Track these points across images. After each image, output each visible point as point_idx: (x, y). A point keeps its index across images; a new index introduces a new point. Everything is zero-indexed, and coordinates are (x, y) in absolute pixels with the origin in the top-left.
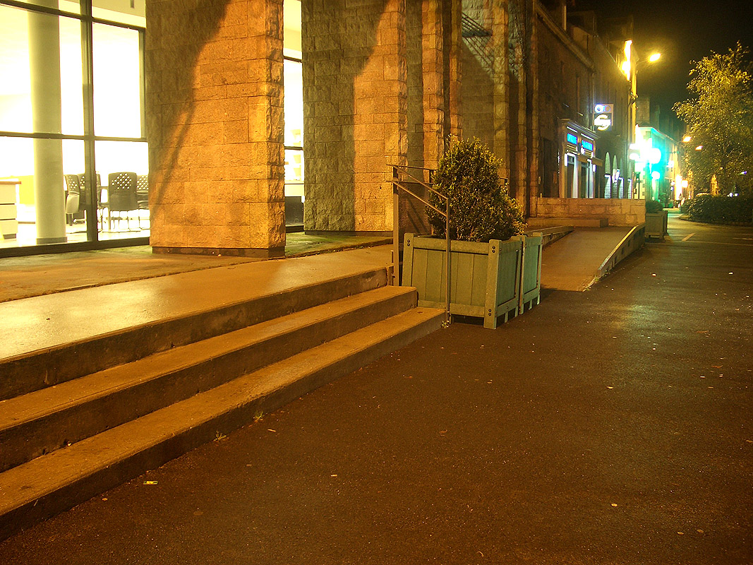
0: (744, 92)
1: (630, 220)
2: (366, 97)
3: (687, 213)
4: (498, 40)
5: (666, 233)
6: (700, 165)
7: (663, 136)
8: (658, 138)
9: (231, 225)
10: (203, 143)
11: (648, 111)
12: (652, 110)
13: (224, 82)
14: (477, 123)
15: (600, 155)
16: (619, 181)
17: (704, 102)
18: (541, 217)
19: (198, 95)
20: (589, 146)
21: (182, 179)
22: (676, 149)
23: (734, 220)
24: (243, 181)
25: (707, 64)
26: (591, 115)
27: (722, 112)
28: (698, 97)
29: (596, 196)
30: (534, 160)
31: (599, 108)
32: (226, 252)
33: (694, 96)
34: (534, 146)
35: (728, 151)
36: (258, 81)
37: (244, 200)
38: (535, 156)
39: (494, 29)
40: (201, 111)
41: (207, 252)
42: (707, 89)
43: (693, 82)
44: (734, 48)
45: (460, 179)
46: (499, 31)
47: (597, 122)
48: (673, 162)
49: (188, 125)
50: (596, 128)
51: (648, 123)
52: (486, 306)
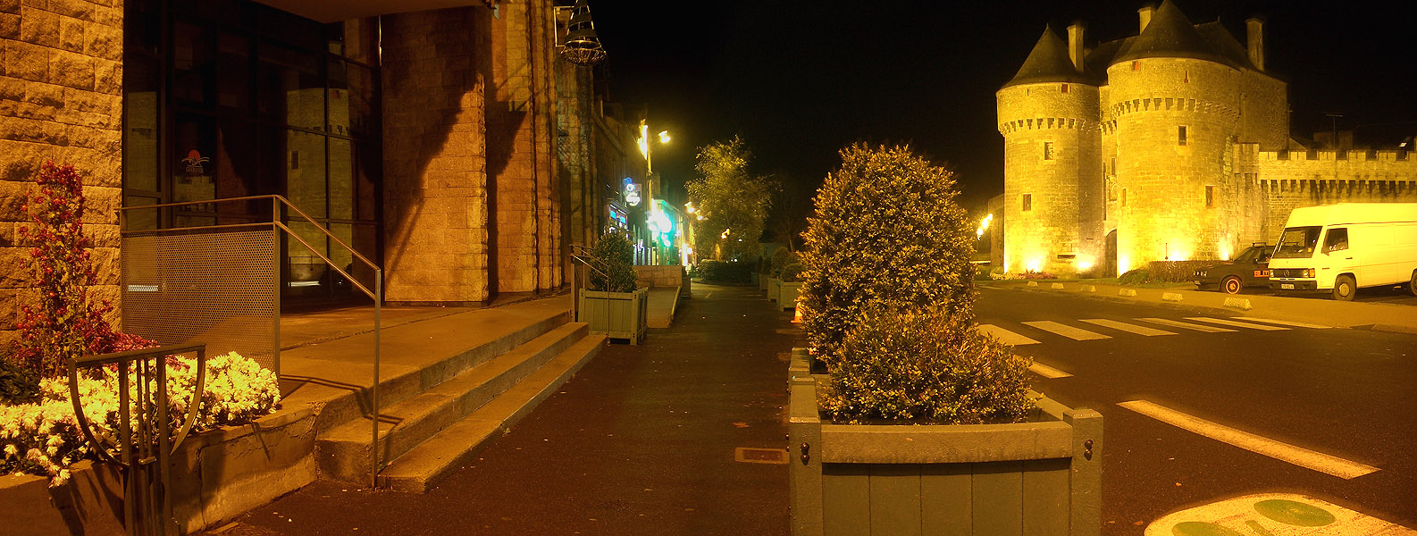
2: (507, 190)
4: (573, 139)
6: (706, 235)
7: (671, 208)
8: (667, 210)
9: (453, 285)
10: (431, 227)
11: (659, 186)
12: (662, 185)
13: (448, 186)
16: (642, 249)
17: (710, 182)
19: (427, 194)
21: (414, 253)
22: (681, 219)
24: (462, 255)
25: (714, 151)
26: (625, 193)
27: (726, 191)
28: (705, 178)
31: (630, 186)
32: (449, 304)
33: (702, 176)
36: (473, 186)
37: (463, 267)
39: (570, 131)
40: (429, 205)
41: (432, 304)
42: (714, 172)
43: (700, 165)
44: (734, 140)
45: (612, 253)
46: (573, 132)
47: (629, 198)
48: (680, 232)
49: (418, 214)
50: (628, 203)
51: (661, 195)
52: (631, 333)
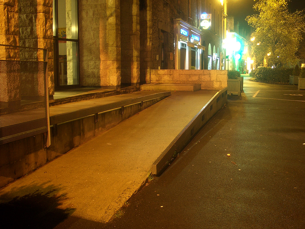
0: (284, 10)
1: (216, 85)
3: (253, 77)
5: (242, 91)
6: (259, 52)
7: (241, 38)
8: (238, 38)
11: (233, 24)
12: (235, 24)
14: (94, 11)
15: (205, 44)
16: (217, 60)
17: (262, 16)
18: (153, 83)
20: (197, 38)
22: (247, 44)
23: (280, 81)
26: (198, 20)
27: (272, 21)
28: (259, 13)
29: (202, 68)
30: (148, 42)
31: (204, 16)
33: (257, 13)
34: (148, 32)
35: (276, 43)
38: (148, 40)
42: (264, 9)
43: (256, 5)
47: (202, 24)
48: (246, 50)
50: (201, 28)
51: (233, 30)
